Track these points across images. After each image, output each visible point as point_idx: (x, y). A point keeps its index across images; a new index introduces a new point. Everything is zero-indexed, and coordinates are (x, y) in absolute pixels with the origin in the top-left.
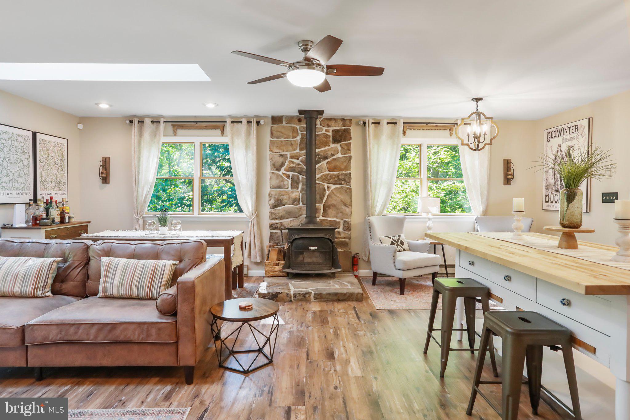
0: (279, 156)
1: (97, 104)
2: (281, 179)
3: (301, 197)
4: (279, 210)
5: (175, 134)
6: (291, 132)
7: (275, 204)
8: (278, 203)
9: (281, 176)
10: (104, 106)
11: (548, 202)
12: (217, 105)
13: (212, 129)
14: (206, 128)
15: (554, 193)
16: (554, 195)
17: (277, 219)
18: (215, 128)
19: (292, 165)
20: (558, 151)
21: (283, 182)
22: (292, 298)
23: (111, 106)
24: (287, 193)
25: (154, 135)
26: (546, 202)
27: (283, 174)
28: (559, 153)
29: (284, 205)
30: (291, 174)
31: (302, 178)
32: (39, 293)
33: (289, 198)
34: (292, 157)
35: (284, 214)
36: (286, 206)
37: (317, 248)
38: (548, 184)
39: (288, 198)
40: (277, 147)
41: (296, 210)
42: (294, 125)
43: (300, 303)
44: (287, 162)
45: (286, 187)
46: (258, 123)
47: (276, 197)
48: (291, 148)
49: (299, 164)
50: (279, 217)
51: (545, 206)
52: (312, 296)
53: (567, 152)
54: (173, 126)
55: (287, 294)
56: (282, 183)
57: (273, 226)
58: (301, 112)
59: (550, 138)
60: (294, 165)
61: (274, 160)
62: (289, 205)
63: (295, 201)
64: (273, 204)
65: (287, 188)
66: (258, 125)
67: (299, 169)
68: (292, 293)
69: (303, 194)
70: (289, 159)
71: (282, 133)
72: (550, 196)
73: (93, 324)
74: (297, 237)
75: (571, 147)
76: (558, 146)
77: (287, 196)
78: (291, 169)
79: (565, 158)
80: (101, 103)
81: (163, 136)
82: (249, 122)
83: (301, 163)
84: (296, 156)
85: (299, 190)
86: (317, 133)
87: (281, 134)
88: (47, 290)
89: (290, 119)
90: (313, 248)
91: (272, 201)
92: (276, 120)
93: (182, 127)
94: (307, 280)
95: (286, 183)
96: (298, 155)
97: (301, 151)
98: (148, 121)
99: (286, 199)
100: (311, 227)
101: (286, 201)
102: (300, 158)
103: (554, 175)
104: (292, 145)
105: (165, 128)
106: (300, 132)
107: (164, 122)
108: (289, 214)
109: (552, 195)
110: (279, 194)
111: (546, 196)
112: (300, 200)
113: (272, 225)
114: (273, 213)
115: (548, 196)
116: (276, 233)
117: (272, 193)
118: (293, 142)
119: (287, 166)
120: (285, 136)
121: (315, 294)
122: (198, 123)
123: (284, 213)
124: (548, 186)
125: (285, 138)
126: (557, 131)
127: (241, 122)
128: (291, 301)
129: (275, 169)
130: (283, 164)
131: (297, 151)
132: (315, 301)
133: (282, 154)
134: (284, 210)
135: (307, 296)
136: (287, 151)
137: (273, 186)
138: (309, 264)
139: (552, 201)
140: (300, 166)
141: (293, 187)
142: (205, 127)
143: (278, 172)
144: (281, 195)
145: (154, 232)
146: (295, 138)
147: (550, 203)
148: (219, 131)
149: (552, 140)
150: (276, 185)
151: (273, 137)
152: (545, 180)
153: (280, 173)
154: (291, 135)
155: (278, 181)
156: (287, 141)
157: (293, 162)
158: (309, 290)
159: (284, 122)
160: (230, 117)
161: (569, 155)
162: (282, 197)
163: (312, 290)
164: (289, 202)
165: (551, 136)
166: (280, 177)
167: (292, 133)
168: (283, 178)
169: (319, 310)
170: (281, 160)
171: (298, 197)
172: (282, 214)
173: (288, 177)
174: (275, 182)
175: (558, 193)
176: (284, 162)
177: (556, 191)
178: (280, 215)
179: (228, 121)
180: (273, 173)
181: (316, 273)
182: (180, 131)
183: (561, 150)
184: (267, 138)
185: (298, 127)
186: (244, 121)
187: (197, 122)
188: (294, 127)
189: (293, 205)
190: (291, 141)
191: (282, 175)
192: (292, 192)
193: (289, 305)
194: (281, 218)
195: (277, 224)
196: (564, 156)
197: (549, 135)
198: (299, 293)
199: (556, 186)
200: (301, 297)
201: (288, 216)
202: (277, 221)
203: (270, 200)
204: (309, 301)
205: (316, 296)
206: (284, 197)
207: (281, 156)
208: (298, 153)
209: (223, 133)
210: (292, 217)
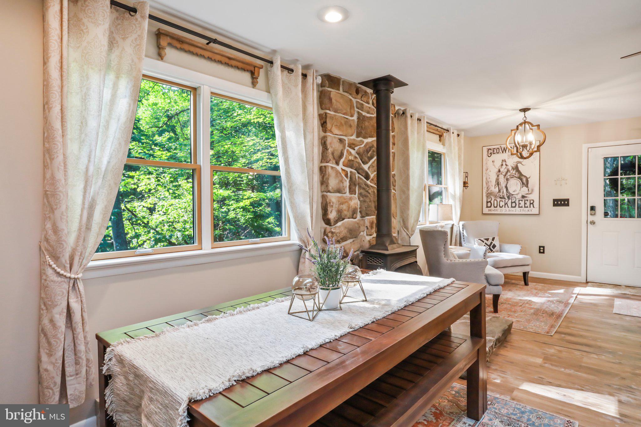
0: (338, 141)
2: (340, 178)
3: (359, 206)
4: (339, 227)
6: (349, 107)
8: (339, 216)
9: (340, 173)
11: (490, 207)
13: (236, 68)
15: (499, 200)
16: (498, 201)
17: (338, 241)
19: (349, 158)
20: (502, 165)
21: (343, 183)
24: (346, 201)
26: (487, 207)
27: (343, 170)
28: (504, 166)
29: (343, 219)
30: (349, 170)
31: (359, 177)
33: (349, 207)
34: (349, 145)
35: (345, 233)
36: (346, 220)
38: (489, 191)
39: (347, 209)
40: (336, 127)
41: (355, 226)
42: (350, 97)
44: (345, 153)
45: (345, 191)
47: (336, 206)
48: (349, 131)
49: (356, 157)
50: (341, 239)
51: (486, 210)
53: (513, 166)
54: (161, 33)
56: (341, 185)
59: (491, 153)
60: (351, 158)
61: (333, 147)
62: (349, 218)
63: (354, 213)
64: (334, 218)
65: (346, 193)
67: (356, 165)
69: (360, 202)
70: (347, 148)
71: (341, 105)
72: (492, 202)
75: (520, 163)
76: (503, 161)
77: (346, 204)
78: (350, 164)
79: (511, 172)
82: (304, 75)
83: (357, 156)
84: (353, 144)
85: (357, 195)
87: (341, 107)
89: (348, 86)
91: (333, 214)
92: (334, 82)
93: (180, 44)
95: (345, 184)
96: (355, 142)
97: (357, 138)
99: (345, 210)
101: (346, 213)
102: (356, 148)
103: (498, 185)
104: (350, 126)
106: (356, 109)
108: (350, 233)
109: (495, 202)
110: (339, 201)
111: (487, 202)
112: (359, 210)
114: (333, 232)
115: (490, 202)
117: (333, 200)
118: (351, 123)
119: (346, 158)
120: (344, 111)
123: (345, 231)
124: (489, 195)
125: (344, 114)
126: (500, 149)
129: (334, 162)
130: (341, 155)
131: (354, 137)
133: (341, 139)
134: (346, 228)
136: (346, 135)
137: (332, 188)
139: (495, 206)
140: (357, 160)
141: (350, 190)
143: (337, 167)
144: (340, 204)
146: (353, 116)
147: (492, 208)
149: (493, 155)
150: (335, 188)
152: (486, 189)
153: (339, 168)
155: (337, 181)
156: (346, 119)
157: (350, 153)
159: (341, 88)
161: (516, 168)
162: (341, 206)
164: (348, 216)
165: (491, 152)
167: (350, 109)
168: (342, 176)
170: (340, 147)
171: (356, 206)
172: (342, 233)
173: (346, 175)
174: (333, 182)
175: (503, 200)
176: (343, 151)
177: (500, 198)
178: (340, 235)
180: (332, 168)
183: (506, 165)
185: (355, 101)
186: (298, 72)
188: (351, 100)
189: (353, 218)
190: (349, 120)
191: (341, 171)
192: (351, 199)
194: (343, 239)
196: (510, 169)
197: (490, 151)
199: (501, 194)
201: (349, 236)
207: (341, 141)
208: (354, 140)
209: (254, 84)
210: (354, 237)
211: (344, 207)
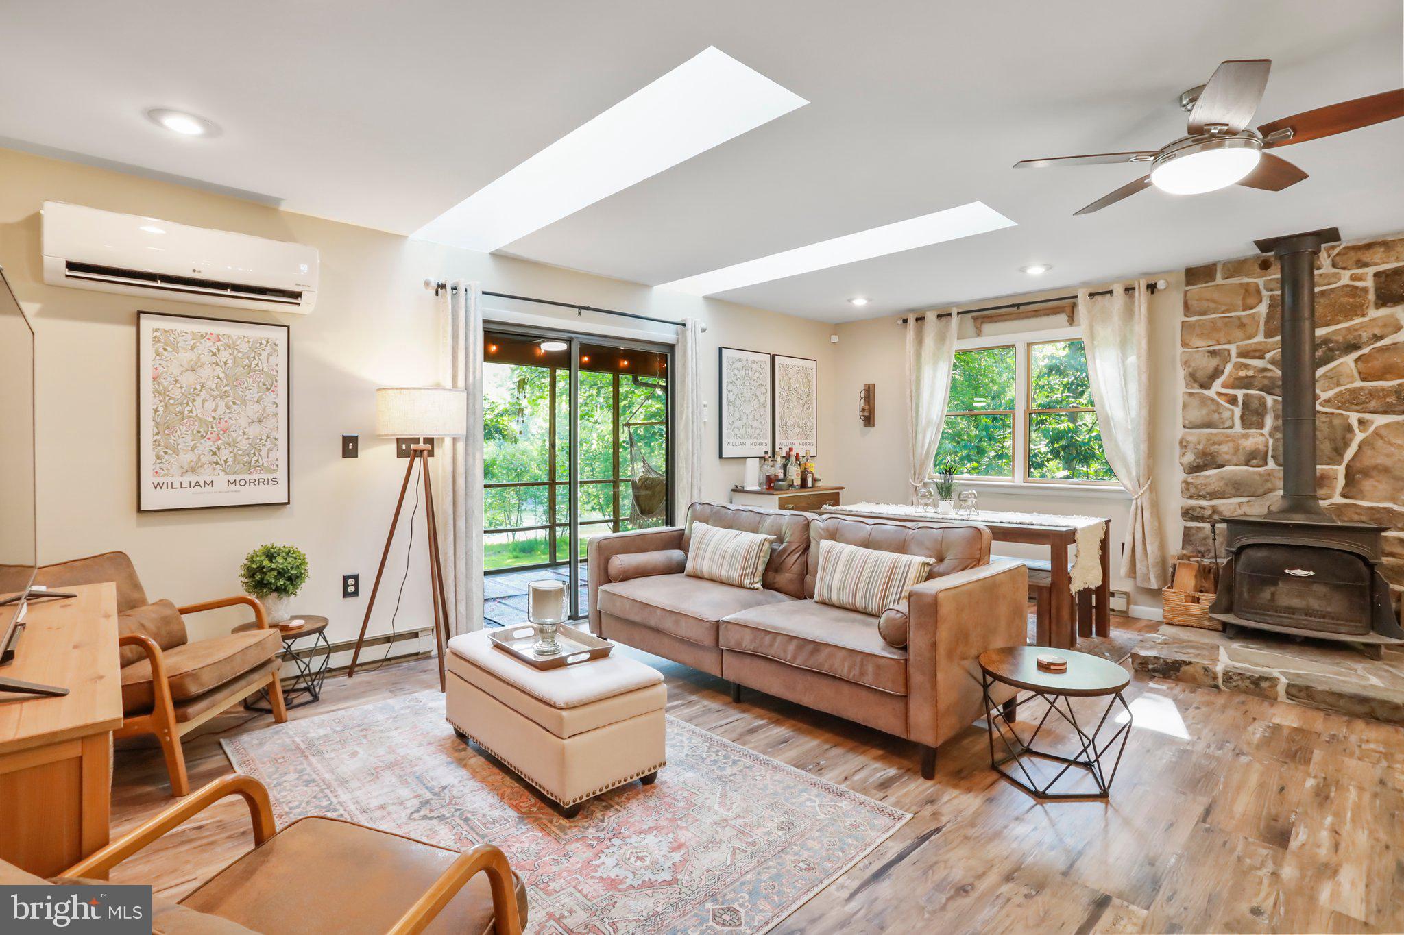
0: (1207, 354)
1: (849, 301)
2: (1213, 407)
3: (1270, 448)
4: (1207, 477)
5: (979, 333)
6: (1241, 297)
7: (1195, 465)
8: (1206, 461)
9: (1213, 400)
10: (860, 302)
12: (1049, 267)
13: (1048, 315)
14: (1037, 314)
17: (1201, 497)
18: (1055, 311)
19: (1242, 374)
21: (1220, 413)
22: (1220, 681)
23: (869, 300)
24: (1231, 439)
25: (942, 338)
27: (1219, 394)
29: (1223, 466)
30: (1240, 394)
31: (1275, 401)
32: (747, 582)
33: (1236, 450)
34: (1243, 354)
35: (1221, 487)
36: (1226, 468)
37: (1312, 573)
39: (1232, 451)
40: (1201, 336)
41: (1257, 478)
42: (1246, 280)
43: (1242, 698)
44: (1229, 368)
45: (1229, 424)
46: (1152, 288)
47: (1200, 447)
48: (1239, 334)
49: (1265, 370)
50: (1208, 493)
52: (1281, 689)
54: (975, 319)
55: (1206, 670)
56: (1216, 416)
57: (1190, 512)
58: (1264, 245)
60: (1251, 373)
61: (1193, 365)
62: (1237, 465)
63: (1253, 457)
64: (1190, 463)
65: (1231, 427)
66: (1152, 292)
67: (1266, 382)
68: (1219, 669)
69: (1276, 440)
70: (1234, 359)
71: (1213, 301)
73: (792, 638)
74: (1250, 541)
77: (1231, 444)
78: (1245, 383)
80: (853, 299)
81: (958, 339)
82: (1129, 290)
83: (1270, 366)
84: (1255, 351)
85: (1266, 430)
86: (1317, 290)
87: (1212, 305)
88: (757, 579)
89: (1236, 267)
90: (1300, 573)
91: (1190, 458)
92: (1197, 274)
93: (991, 319)
94: (1281, 648)
95: (1226, 414)
96: (1261, 348)
97: (1271, 337)
98: (931, 317)
99: (1226, 453)
100: (1299, 519)
101: (1227, 457)
102: (1268, 356)
104: (1242, 325)
105: (961, 324)
106: (1265, 293)
107: (959, 313)
108: (1237, 488)
110: (1208, 440)
112: (1270, 453)
113: (1187, 510)
114: (1192, 483)
116: (1198, 528)
117: (1189, 438)
118: (1245, 321)
119: (1230, 376)
120: (1224, 308)
121: (1289, 685)
122: (1021, 307)
123: (1222, 483)
125: (1223, 313)
127: (1111, 292)
128: (1216, 687)
129: (1196, 385)
130: (1217, 373)
131: (1260, 338)
132: (1290, 702)
133: (1214, 350)
134: (1222, 479)
135: (1264, 685)
136: (1229, 343)
137: (1190, 422)
138: (1292, 610)
140: (1269, 374)
141: (1245, 423)
142: (1033, 313)
143: (1206, 392)
144: (1214, 444)
145: (931, 509)
146: (1252, 308)
148: (1063, 318)
150: (1198, 422)
151: (1188, 314)
153: (1211, 393)
154: (1240, 303)
155: (1204, 412)
156: (1227, 319)
157: (1246, 366)
158: (1275, 673)
159: (1219, 276)
160: (1085, 284)
162: (1216, 447)
163: (1282, 673)
164: (1235, 461)
166: (1209, 402)
167: (1244, 299)
168: (1218, 403)
169: (1295, 726)
170: (1213, 362)
171: (1262, 448)
172: (1215, 486)
173: (1233, 400)
174: (1196, 414)
176: (1221, 368)
178: (1210, 489)
179: (1082, 295)
180: (1191, 394)
181: (1312, 636)
182: (988, 328)
184: (1177, 317)
185: (1260, 282)
186: (1118, 290)
187: (1018, 305)
188: (1248, 284)
189: (1248, 466)
190: (1239, 318)
191: (1215, 397)
192: (1245, 436)
193: (1209, 694)
194: (1214, 495)
195: (1201, 508)
198: (1240, 674)
200: (1247, 684)
201: (1233, 492)
202: (1203, 503)
203: (1184, 454)
204: (1270, 698)
205: (1294, 691)
206: (1221, 447)
207: (1213, 353)
208: (1260, 343)
209: (1071, 320)
210: (1245, 494)
211: (1224, 448)
